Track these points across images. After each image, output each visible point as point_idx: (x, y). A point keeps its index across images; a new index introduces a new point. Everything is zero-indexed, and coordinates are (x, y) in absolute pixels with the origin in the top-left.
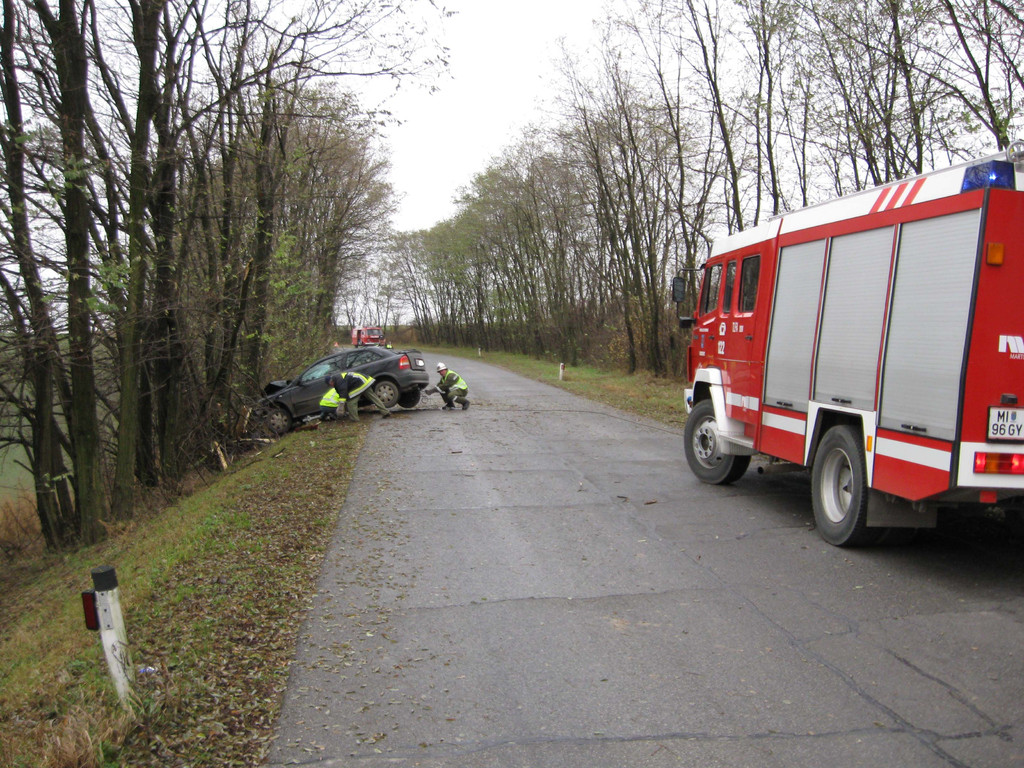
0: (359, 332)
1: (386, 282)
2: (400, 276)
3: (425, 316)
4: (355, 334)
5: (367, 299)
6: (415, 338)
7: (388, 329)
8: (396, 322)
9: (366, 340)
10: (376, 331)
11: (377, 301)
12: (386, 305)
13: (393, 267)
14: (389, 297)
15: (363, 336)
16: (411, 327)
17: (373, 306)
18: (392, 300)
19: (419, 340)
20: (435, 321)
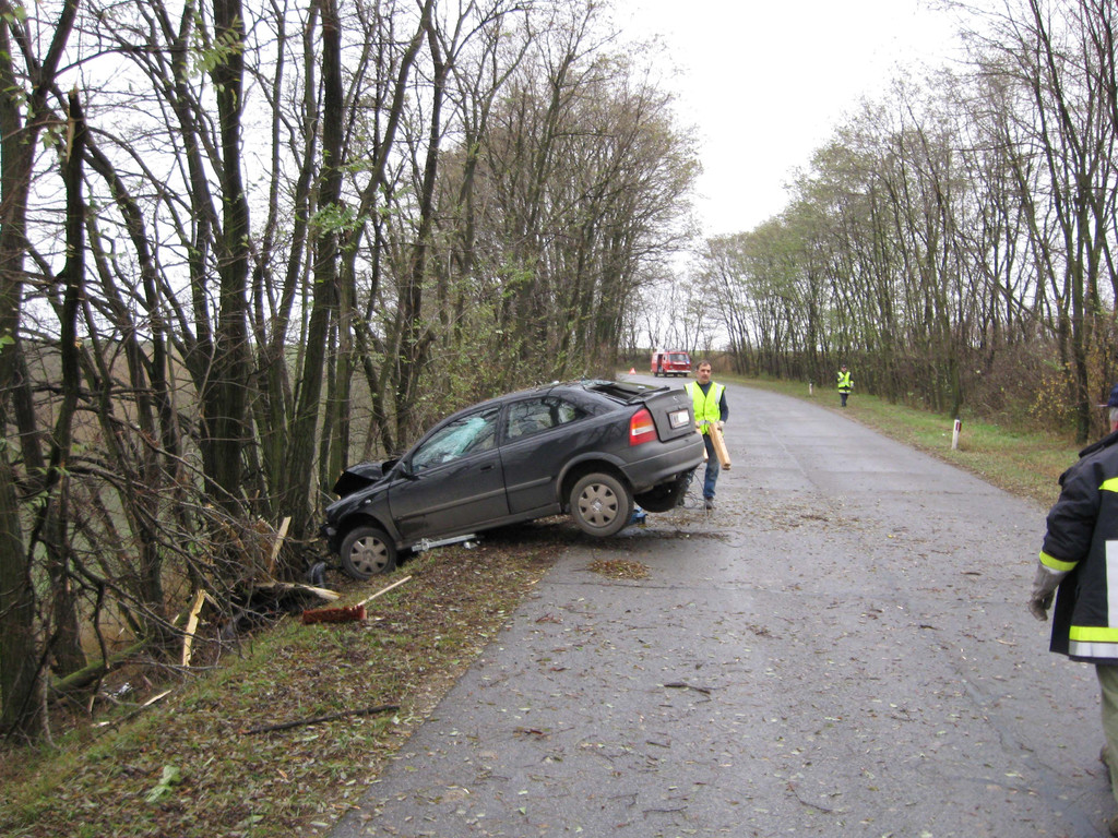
0: (660, 356)
1: (697, 297)
2: (714, 290)
3: (743, 340)
4: (655, 358)
5: (673, 318)
6: (729, 367)
7: (697, 354)
8: (707, 346)
9: (668, 367)
10: (681, 357)
11: (686, 320)
12: (696, 325)
13: (705, 278)
14: (700, 317)
15: (664, 362)
16: (725, 353)
17: (680, 326)
18: (705, 320)
19: (733, 370)
20: (754, 347)
